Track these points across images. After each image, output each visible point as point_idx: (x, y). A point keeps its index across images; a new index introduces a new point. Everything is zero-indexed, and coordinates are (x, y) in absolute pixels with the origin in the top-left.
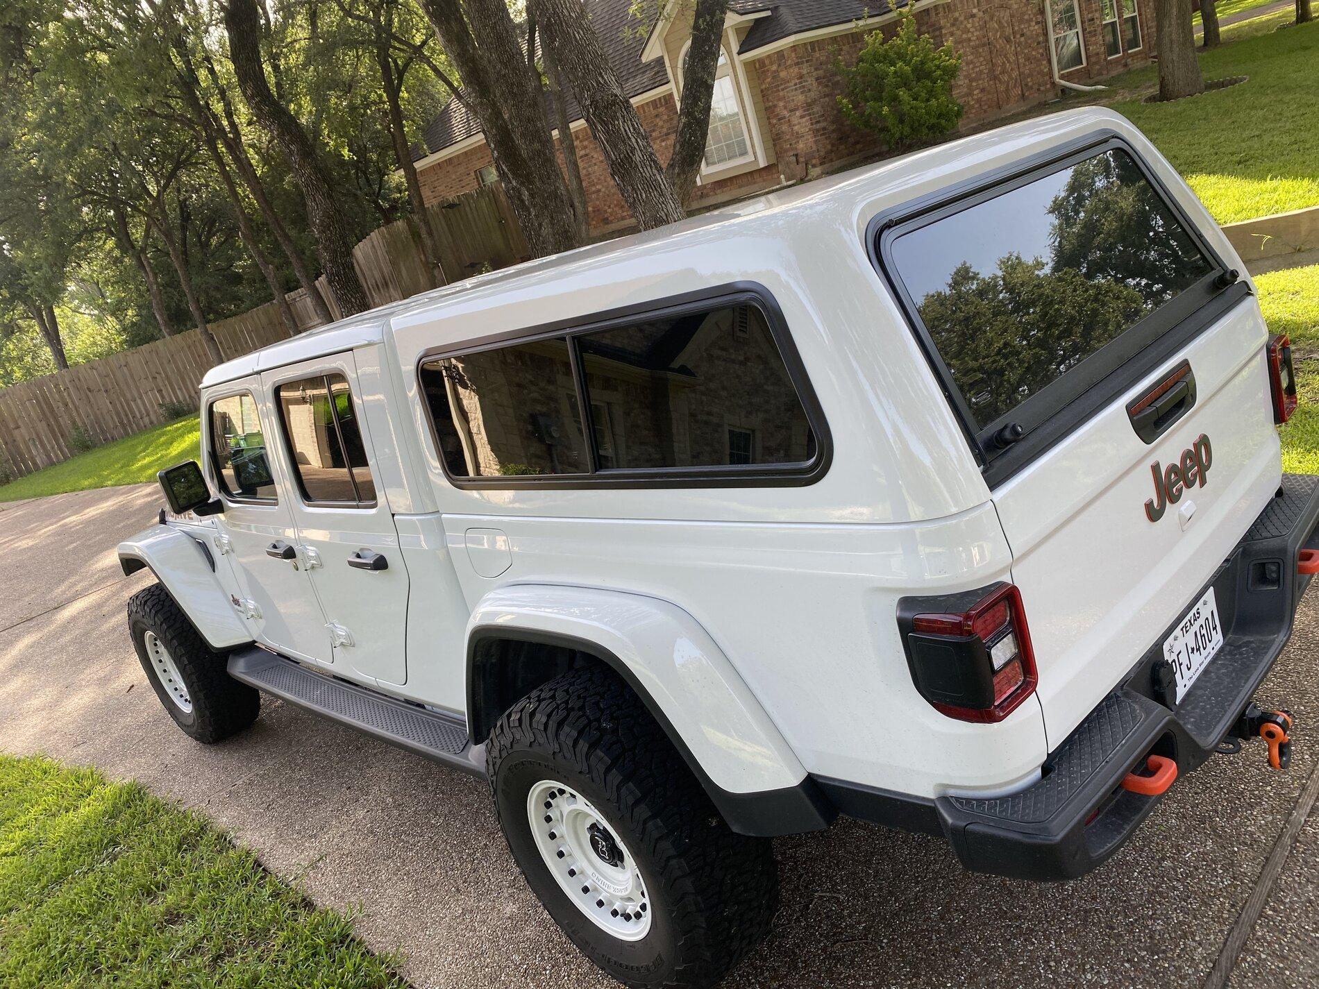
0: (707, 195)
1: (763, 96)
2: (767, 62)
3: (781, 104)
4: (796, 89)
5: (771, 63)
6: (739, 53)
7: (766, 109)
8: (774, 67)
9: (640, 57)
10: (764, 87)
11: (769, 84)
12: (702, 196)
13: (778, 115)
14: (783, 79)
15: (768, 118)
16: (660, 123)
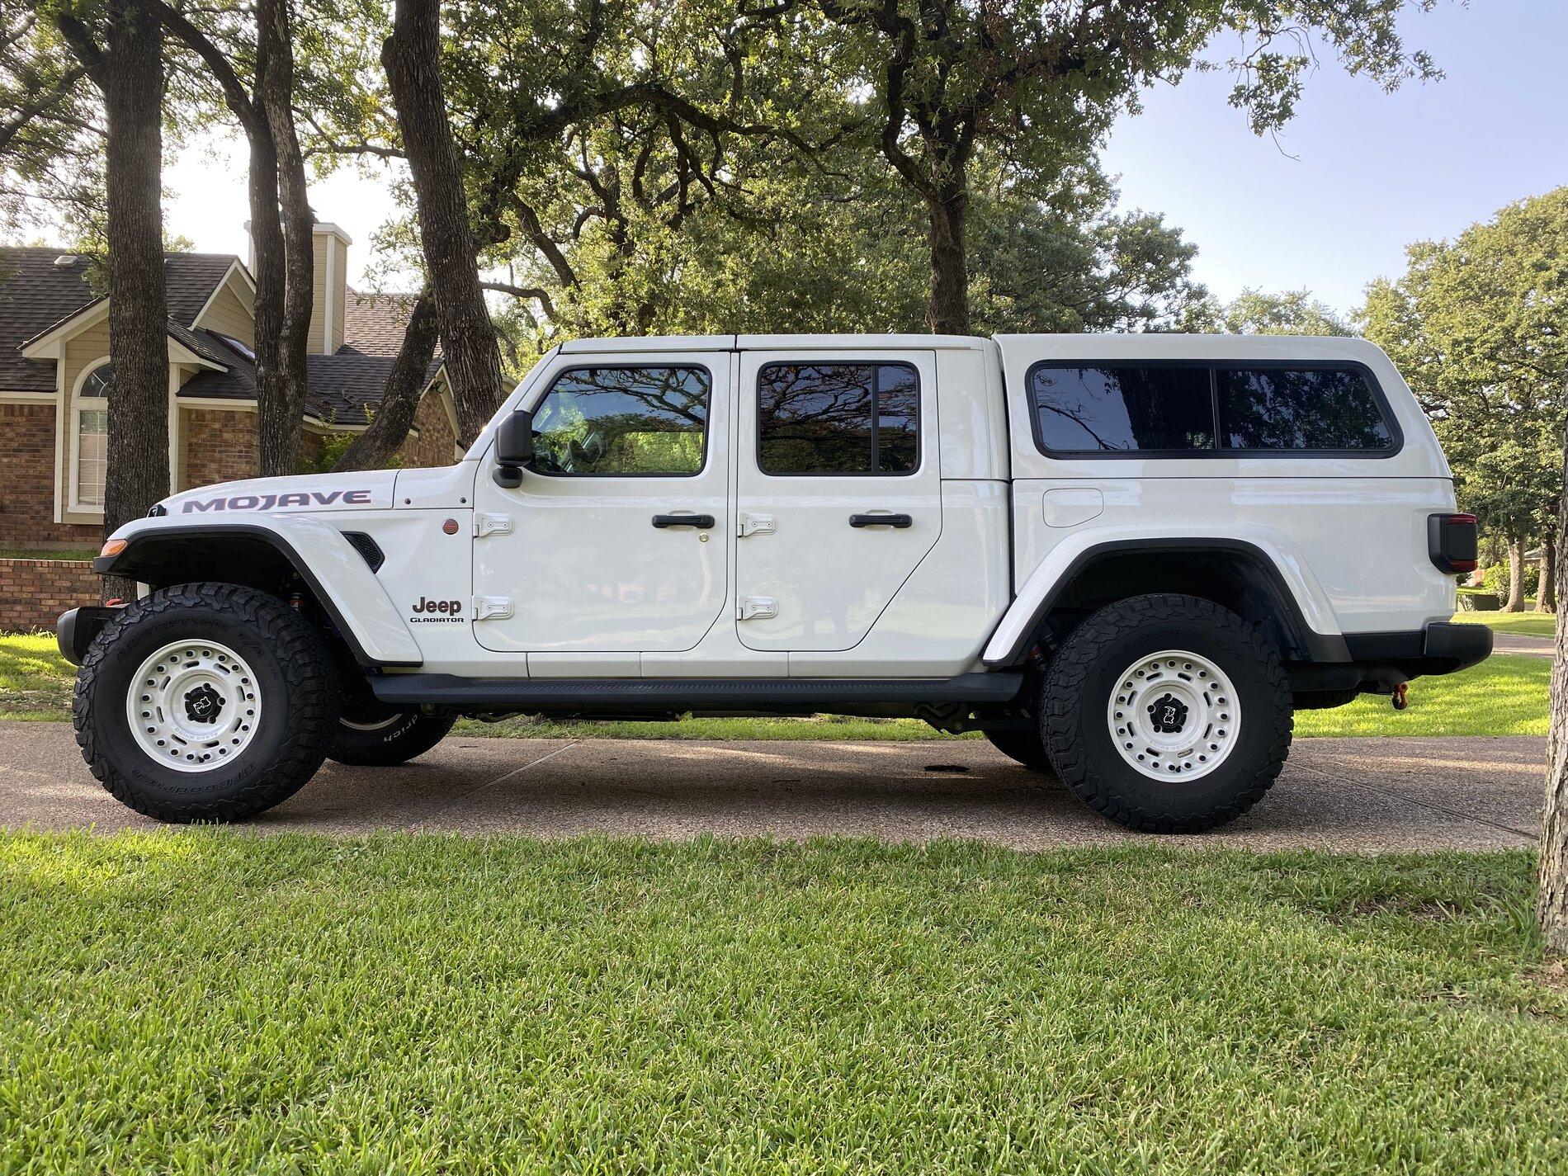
0: (57, 539)
1: (190, 451)
2: (208, 417)
3: (214, 466)
4: (240, 457)
5: (214, 420)
6: (178, 395)
7: (189, 465)
8: (217, 426)
9: (22, 348)
10: (195, 440)
11: (204, 440)
12: (48, 538)
13: (204, 476)
14: (226, 441)
15: (189, 476)
16: (11, 435)
